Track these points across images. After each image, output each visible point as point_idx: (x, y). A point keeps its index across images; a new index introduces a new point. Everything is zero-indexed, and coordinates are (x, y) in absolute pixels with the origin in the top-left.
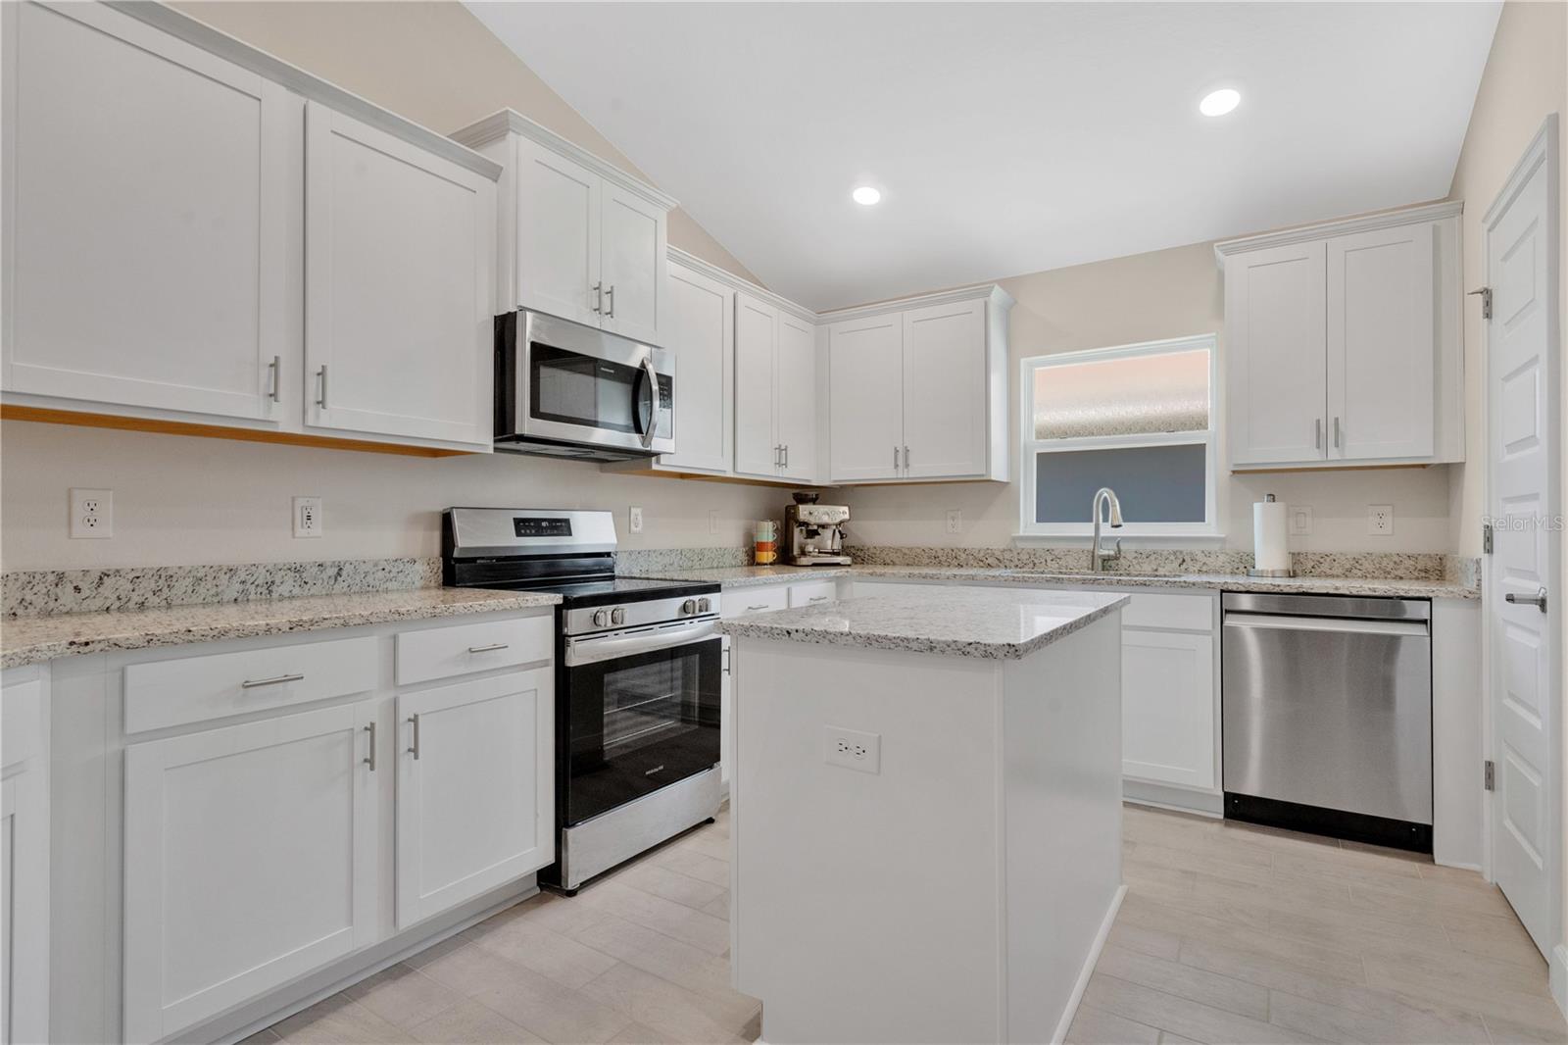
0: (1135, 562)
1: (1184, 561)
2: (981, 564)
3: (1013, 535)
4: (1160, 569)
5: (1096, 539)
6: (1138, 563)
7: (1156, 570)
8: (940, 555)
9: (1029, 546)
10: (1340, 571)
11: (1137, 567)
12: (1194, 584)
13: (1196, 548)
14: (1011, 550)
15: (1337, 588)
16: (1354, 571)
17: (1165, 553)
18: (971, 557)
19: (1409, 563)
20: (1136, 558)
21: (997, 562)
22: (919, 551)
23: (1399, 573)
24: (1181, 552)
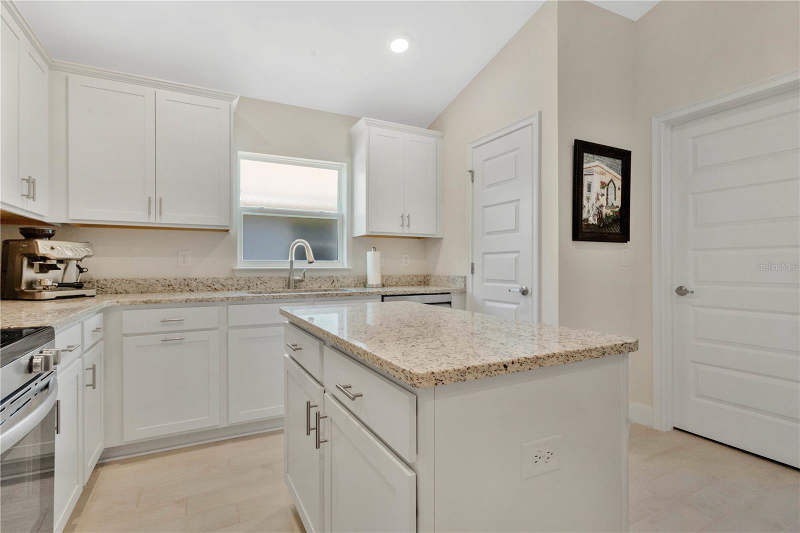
0: (309, 283)
1: (333, 281)
2: (209, 289)
3: (234, 268)
4: (322, 286)
5: (291, 270)
6: (311, 284)
7: (320, 287)
8: (173, 284)
9: (245, 275)
10: (394, 284)
11: (311, 286)
12: (372, 293)
13: (338, 274)
14: (232, 278)
15: (426, 291)
16: (399, 283)
17: (325, 277)
18: (201, 284)
19: (415, 279)
20: (310, 280)
21: (222, 287)
22: (153, 281)
23: (413, 283)
24: (332, 277)
